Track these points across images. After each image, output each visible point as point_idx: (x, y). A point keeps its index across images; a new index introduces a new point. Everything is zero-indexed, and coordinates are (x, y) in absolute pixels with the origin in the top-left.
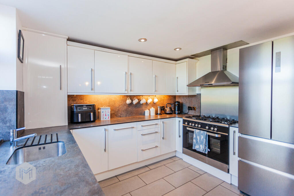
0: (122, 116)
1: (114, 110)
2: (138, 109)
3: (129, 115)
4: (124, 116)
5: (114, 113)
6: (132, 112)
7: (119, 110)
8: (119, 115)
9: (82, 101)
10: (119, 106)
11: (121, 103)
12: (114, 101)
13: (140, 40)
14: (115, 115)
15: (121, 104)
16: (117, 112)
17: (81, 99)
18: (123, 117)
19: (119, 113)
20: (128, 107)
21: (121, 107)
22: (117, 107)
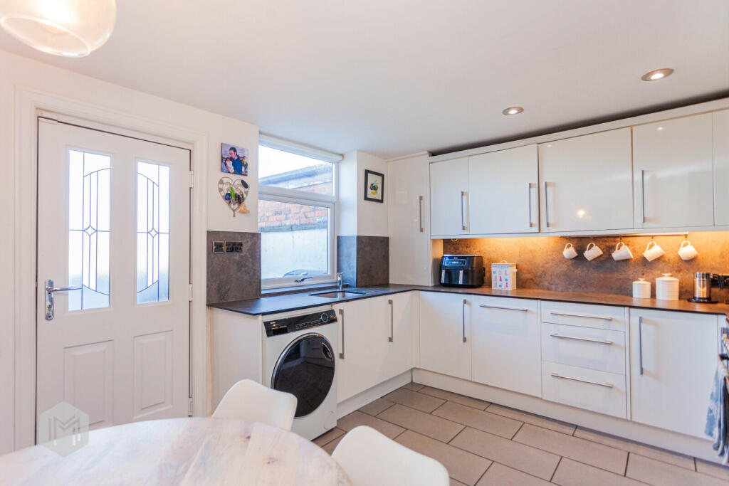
0: (553, 287)
1: (533, 271)
2: (609, 276)
3: (575, 287)
4: (560, 290)
5: (532, 279)
6: (584, 282)
7: (544, 273)
8: (546, 284)
9: (468, 250)
10: (544, 262)
11: (550, 256)
12: (531, 251)
13: (506, 112)
14: (535, 283)
15: (552, 260)
16: (540, 277)
17: (467, 247)
18: (556, 290)
19: (547, 281)
20: (571, 267)
21: (552, 267)
22: (541, 265)
